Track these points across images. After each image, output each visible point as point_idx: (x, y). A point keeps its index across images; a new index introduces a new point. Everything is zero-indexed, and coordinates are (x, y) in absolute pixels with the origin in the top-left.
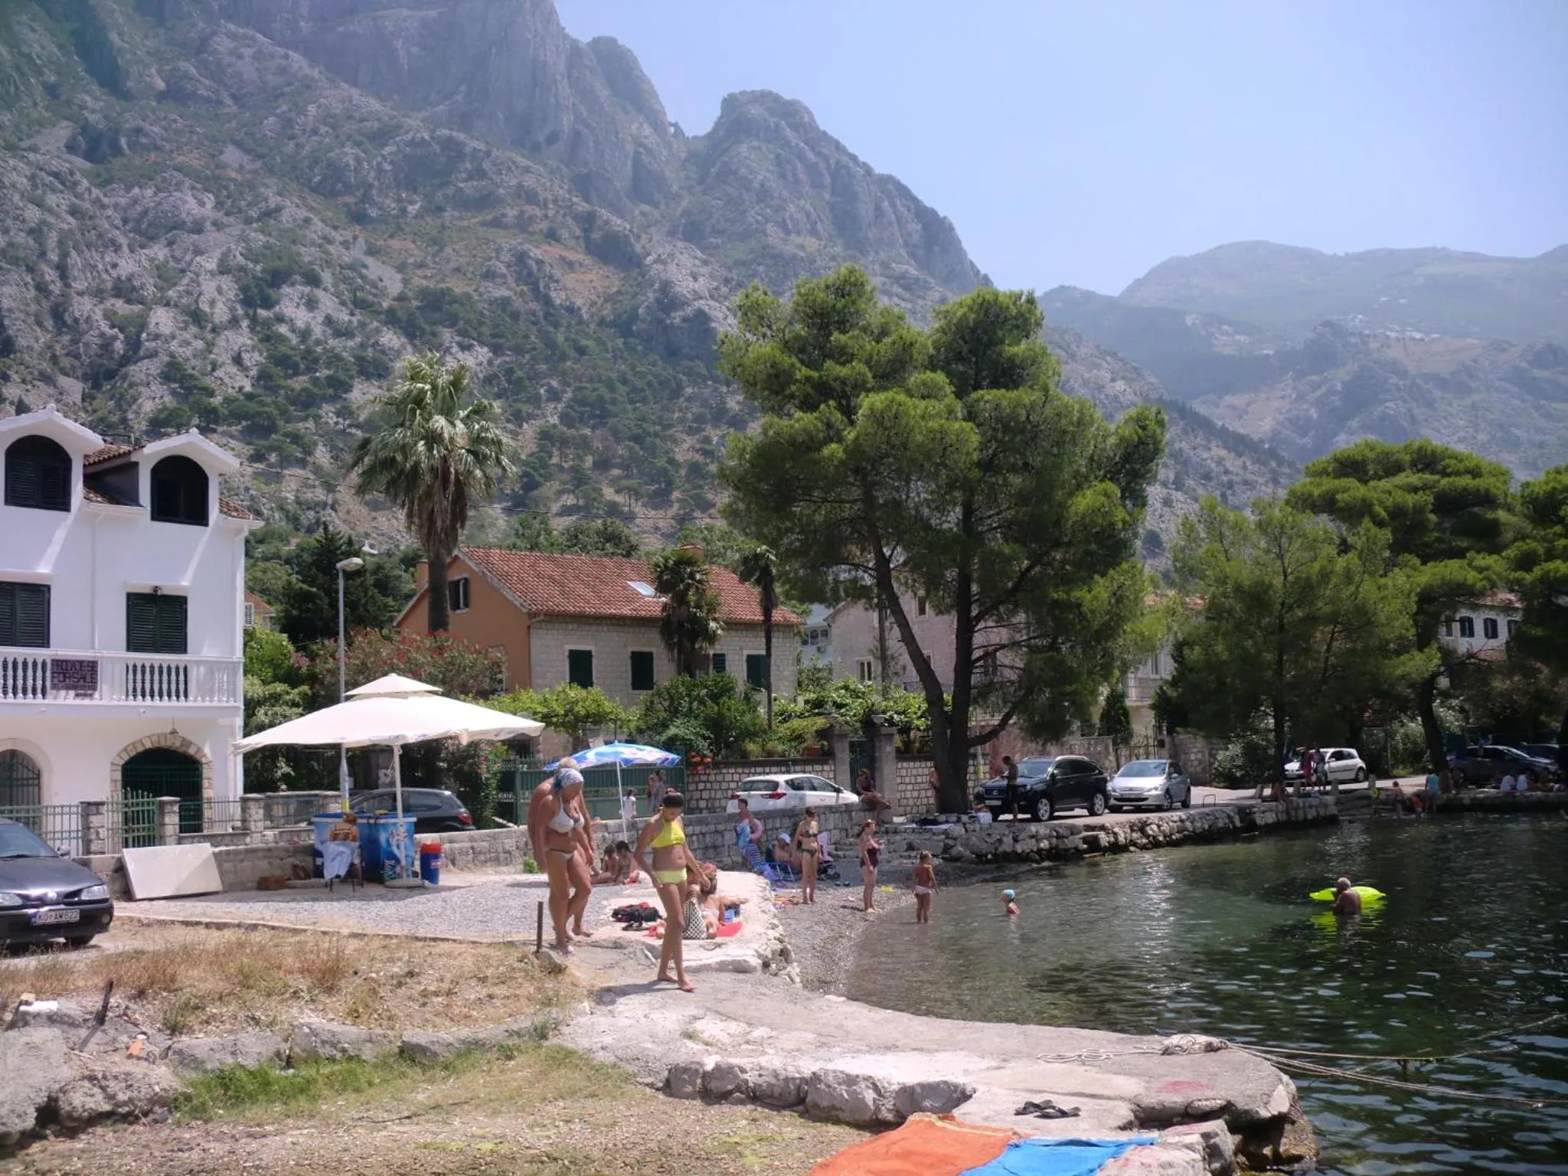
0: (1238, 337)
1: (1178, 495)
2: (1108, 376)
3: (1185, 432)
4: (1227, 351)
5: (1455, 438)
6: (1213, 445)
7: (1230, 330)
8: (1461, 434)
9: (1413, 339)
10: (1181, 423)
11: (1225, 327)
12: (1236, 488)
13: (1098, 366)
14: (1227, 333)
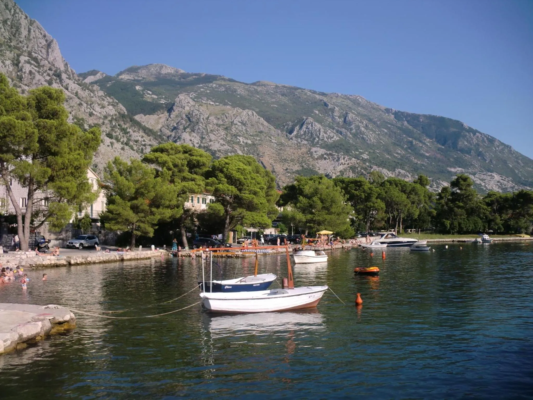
0: (153, 96)
1: (126, 147)
2: (107, 104)
3: (132, 126)
4: (149, 100)
5: (220, 138)
6: (141, 131)
7: (150, 93)
8: (222, 137)
9: (210, 104)
10: (131, 123)
11: (149, 92)
12: (147, 146)
13: (104, 100)
14: (149, 94)
